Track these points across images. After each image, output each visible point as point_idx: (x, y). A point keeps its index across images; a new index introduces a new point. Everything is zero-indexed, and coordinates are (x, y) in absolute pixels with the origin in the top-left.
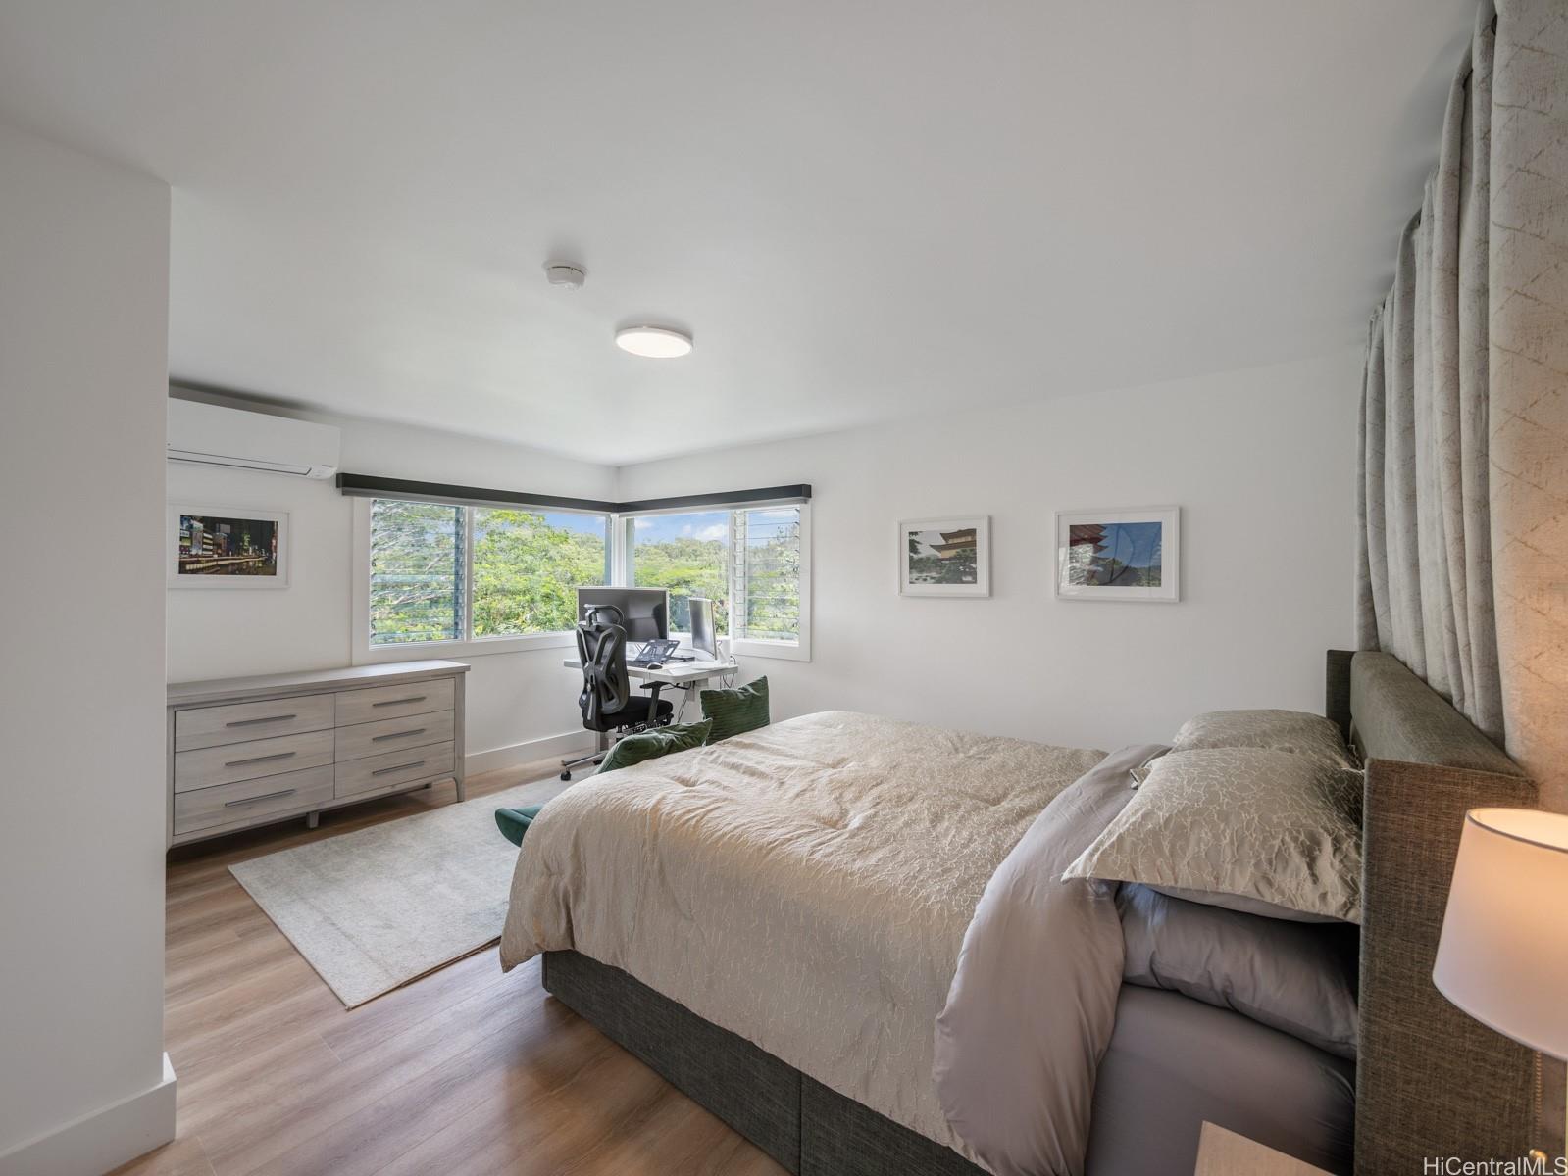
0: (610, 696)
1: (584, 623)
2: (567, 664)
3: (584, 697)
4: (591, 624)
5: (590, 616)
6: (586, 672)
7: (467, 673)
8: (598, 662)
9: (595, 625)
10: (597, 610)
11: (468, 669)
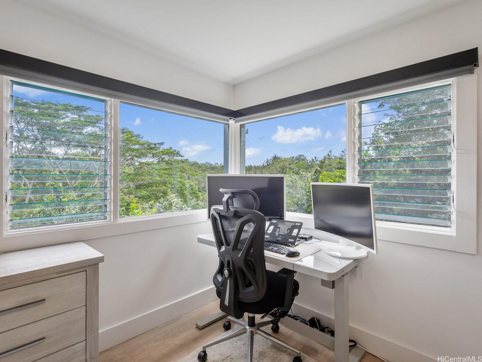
0: (247, 282)
1: (221, 208)
2: (200, 241)
3: (220, 279)
4: (228, 209)
5: (227, 201)
6: (221, 255)
7: (100, 264)
8: (235, 248)
9: (232, 209)
10: (234, 195)
11: (101, 259)
